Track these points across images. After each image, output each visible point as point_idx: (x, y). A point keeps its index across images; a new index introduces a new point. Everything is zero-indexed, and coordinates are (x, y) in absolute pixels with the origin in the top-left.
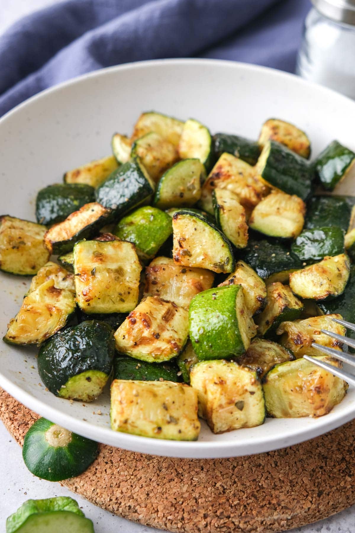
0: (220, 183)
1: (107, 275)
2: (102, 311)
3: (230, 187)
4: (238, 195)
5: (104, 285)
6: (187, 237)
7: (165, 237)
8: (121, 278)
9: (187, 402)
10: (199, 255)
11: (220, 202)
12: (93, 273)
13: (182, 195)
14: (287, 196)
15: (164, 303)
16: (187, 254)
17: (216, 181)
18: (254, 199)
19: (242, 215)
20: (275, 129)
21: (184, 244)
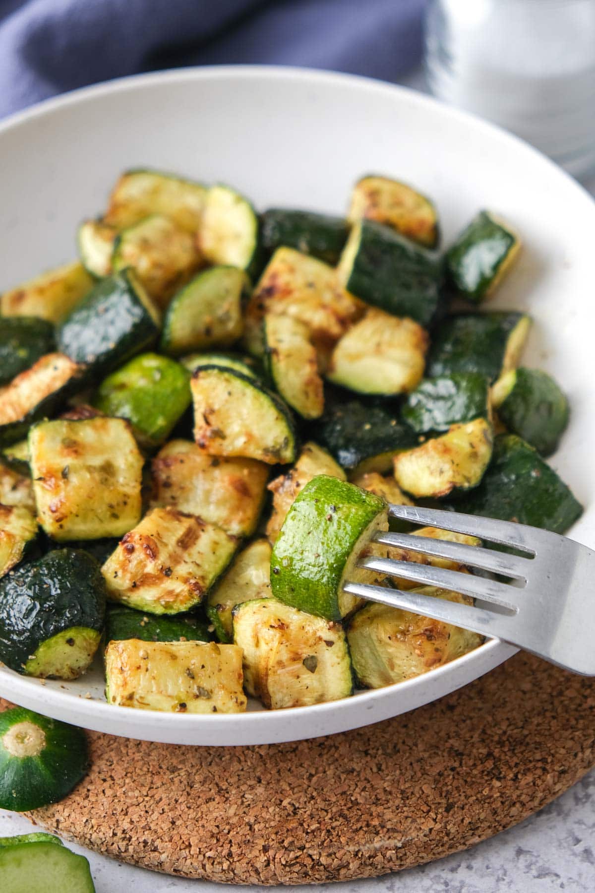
0: (276, 305)
1: (88, 476)
2: (82, 536)
3: (293, 310)
4: (305, 324)
5: (83, 493)
6: (216, 407)
7: (180, 407)
8: (111, 480)
9: (224, 667)
10: (237, 436)
11: (271, 342)
12: (65, 475)
13: (208, 331)
14: (393, 321)
15: (183, 519)
16: (219, 434)
17: (268, 302)
18: (335, 329)
19: (311, 362)
20: (373, 195)
21: (212, 419)
